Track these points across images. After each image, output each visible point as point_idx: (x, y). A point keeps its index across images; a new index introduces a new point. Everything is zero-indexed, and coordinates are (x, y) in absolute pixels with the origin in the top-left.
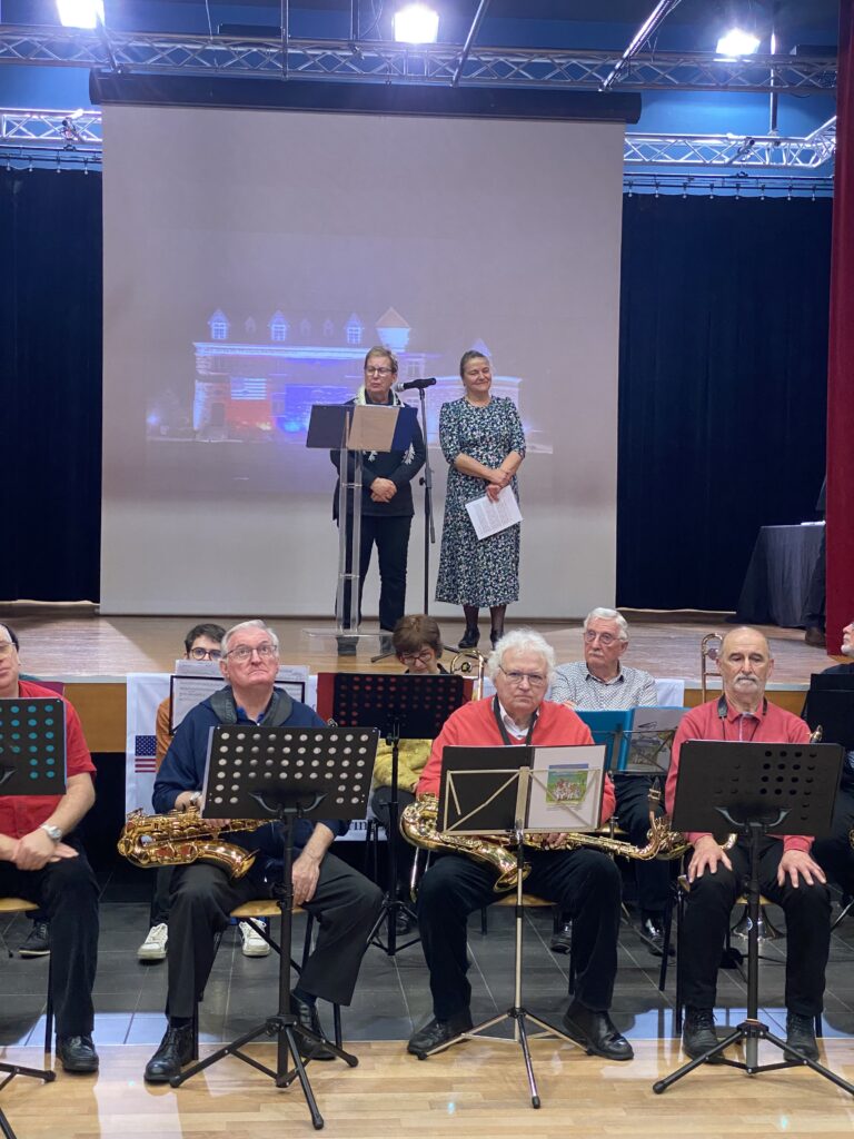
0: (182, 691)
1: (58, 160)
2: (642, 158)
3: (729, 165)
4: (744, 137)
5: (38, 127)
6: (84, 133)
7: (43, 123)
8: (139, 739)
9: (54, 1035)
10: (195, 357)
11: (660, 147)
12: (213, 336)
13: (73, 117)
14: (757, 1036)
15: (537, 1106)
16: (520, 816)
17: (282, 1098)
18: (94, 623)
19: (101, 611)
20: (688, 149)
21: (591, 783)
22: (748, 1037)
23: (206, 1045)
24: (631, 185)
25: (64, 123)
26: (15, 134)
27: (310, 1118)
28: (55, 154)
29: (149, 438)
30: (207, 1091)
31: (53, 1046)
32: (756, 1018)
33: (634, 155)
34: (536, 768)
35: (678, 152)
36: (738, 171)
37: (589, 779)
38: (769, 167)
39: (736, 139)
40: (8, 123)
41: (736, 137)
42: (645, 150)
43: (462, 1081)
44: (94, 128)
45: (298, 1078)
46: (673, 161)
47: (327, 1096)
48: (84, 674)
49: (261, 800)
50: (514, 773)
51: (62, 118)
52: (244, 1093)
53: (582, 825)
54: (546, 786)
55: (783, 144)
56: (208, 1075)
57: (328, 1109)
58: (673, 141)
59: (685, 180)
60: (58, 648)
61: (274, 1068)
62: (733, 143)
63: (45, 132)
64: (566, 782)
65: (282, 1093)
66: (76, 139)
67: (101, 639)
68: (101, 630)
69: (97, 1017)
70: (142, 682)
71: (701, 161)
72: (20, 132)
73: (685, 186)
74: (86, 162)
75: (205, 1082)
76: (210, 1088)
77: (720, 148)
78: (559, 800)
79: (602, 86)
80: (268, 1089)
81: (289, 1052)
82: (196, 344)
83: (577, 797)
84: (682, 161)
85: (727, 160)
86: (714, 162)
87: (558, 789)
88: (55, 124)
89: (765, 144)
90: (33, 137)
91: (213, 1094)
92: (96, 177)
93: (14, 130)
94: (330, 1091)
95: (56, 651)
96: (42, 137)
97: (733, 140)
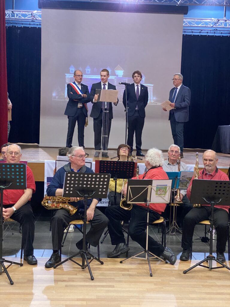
0: (59, 164)
1: (30, 24)
2: (189, 25)
3: (212, 27)
4: (217, 19)
5: (25, 15)
6: (37, 17)
7: (26, 14)
8: (48, 178)
9: (23, 255)
10: (65, 78)
11: (193, 22)
12: (70, 72)
13: (34, 12)
14: (212, 259)
15: (151, 276)
16: (148, 199)
17: (83, 272)
18: (38, 149)
19: (40, 146)
20: (201, 22)
21: (168, 190)
22: (210, 260)
23: (63, 258)
24: (185, 32)
25: (32, 14)
26: (19, 17)
27: (90, 277)
28: (29, 23)
29: (53, 99)
30: (63, 270)
31: (23, 257)
32: (212, 254)
33: (186, 24)
34: (153, 185)
35: (198, 23)
36: (215, 28)
37: (167, 189)
38: (223, 27)
39: (214, 20)
40: (17, 14)
41: (214, 19)
42: (189, 23)
43: (132, 269)
44: (39, 16)
45: (87, 267)
46: (197, 26)
47: (95, 272)
48: (33, 160)
49: (78, 192)
50: (147, 187)
51: (31, 13)
52: (73, 270)
53: (165, 201)
54: (155, 190)
55: (227, 21)
56: (63, 265)
57: (95, 275)
58: (197, 20)
59: (200, 31)
60: (28, 154)
61: (81, 264)
62: (213, 21)
63: (27, 17)
64: (161, 190)
65: (83, 271)
66: (35, 19)
67: (40, 152)
68: (40, 150)
69: (34, 250)
70: (49, 163)
71: (205, 26)
72: (20, 17)
73: (200, 32)
74: (37, 25)
75: (63, 267)
76: (64, 269)
77: (210, 22)
78: (159, 194)
79: (177, 4)
80: (79, 269)
81: (85, 260)
82: (66, 74)
83: (164, 194)
84: (199, 25)
85: (212, 25)
86: (208, 26)
87: (159, 191)
88: (29, 15)
89: (222, 21)
90: (23, 18)
91: (64, 270)
92: (40, 29)
93: (18, 16)
94: (96, 270)
95: (27, 155)
96: (26, 18)
97: (213, 20)
